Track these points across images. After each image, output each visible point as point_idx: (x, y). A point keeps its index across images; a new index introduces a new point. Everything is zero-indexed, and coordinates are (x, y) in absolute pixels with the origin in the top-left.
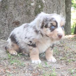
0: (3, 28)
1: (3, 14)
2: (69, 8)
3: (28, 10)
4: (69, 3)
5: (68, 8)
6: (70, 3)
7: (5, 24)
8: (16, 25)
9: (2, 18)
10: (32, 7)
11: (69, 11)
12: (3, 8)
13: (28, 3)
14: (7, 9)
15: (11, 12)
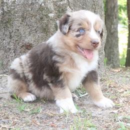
0: (6, 56)
1: (5, 34)
2: (115, 26)
3: (44, 25)
4: (114, 17)
5: (112, 26)
6: (116, 18)
7: (10, 49)
8: (27, 50)
9: (4, 40)
10: (51, 20)
11: (114, 30)
12: (4, 25)
13: (44, 14)
14: (10, 24)
15: (18, 30)
